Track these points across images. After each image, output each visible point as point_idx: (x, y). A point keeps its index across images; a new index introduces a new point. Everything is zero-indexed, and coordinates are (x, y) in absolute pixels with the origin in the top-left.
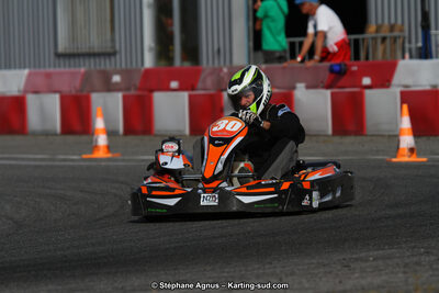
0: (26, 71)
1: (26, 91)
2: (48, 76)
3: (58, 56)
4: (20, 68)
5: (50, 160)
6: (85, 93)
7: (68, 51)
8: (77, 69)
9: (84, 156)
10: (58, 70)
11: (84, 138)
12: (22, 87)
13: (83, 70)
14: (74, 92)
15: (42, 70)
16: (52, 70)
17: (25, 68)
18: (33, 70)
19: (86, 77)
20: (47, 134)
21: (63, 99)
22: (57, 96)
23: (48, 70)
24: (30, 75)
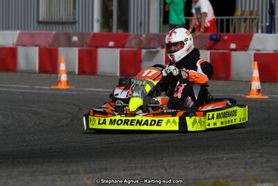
0: (18, 32)
1: (17, 45)
2: (32, 35)
3: (39, 23)
4: (15, 29)
5: (30, 88)
6: (55, 47)
7: (46, 20)
8: (51, 32)
9: (52, 87)
10: (38, 32)
11: (53, 76)
12: (15, 42)
13: (54, 32)
14: (48, 47)
15: (29, 32)
16: (35, 32)
17: (18, 29)
18: (23, 31)
19: (56, 37)
20: (30, 72)
21: (41, 51)
22: (37, 48)
23: (32, 32)
24: (20, 34)
